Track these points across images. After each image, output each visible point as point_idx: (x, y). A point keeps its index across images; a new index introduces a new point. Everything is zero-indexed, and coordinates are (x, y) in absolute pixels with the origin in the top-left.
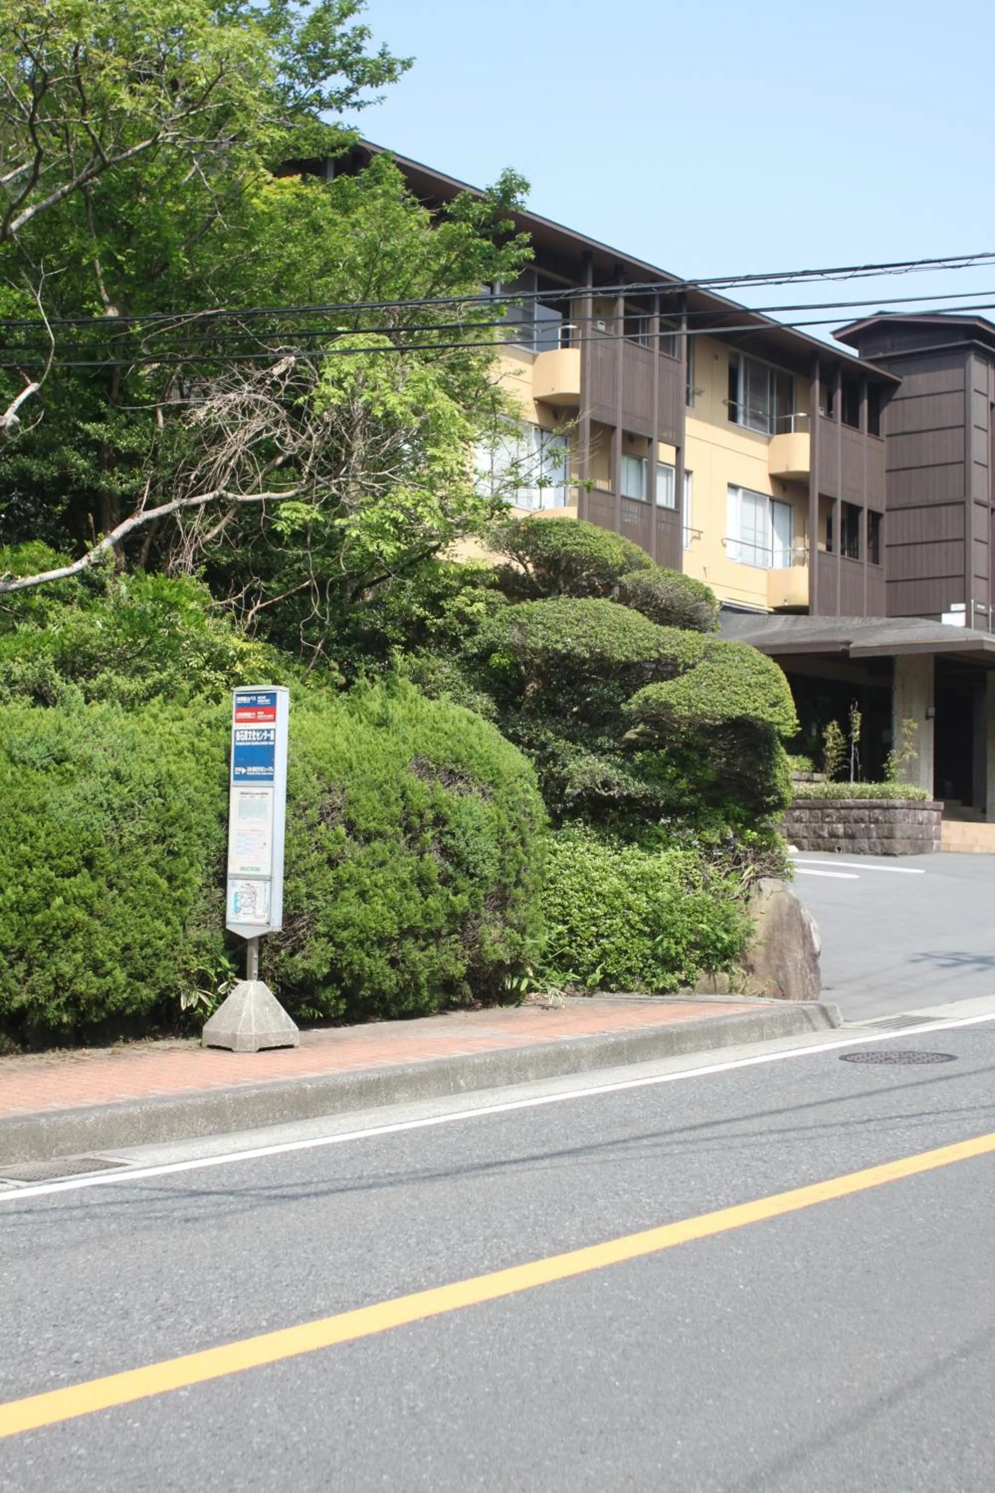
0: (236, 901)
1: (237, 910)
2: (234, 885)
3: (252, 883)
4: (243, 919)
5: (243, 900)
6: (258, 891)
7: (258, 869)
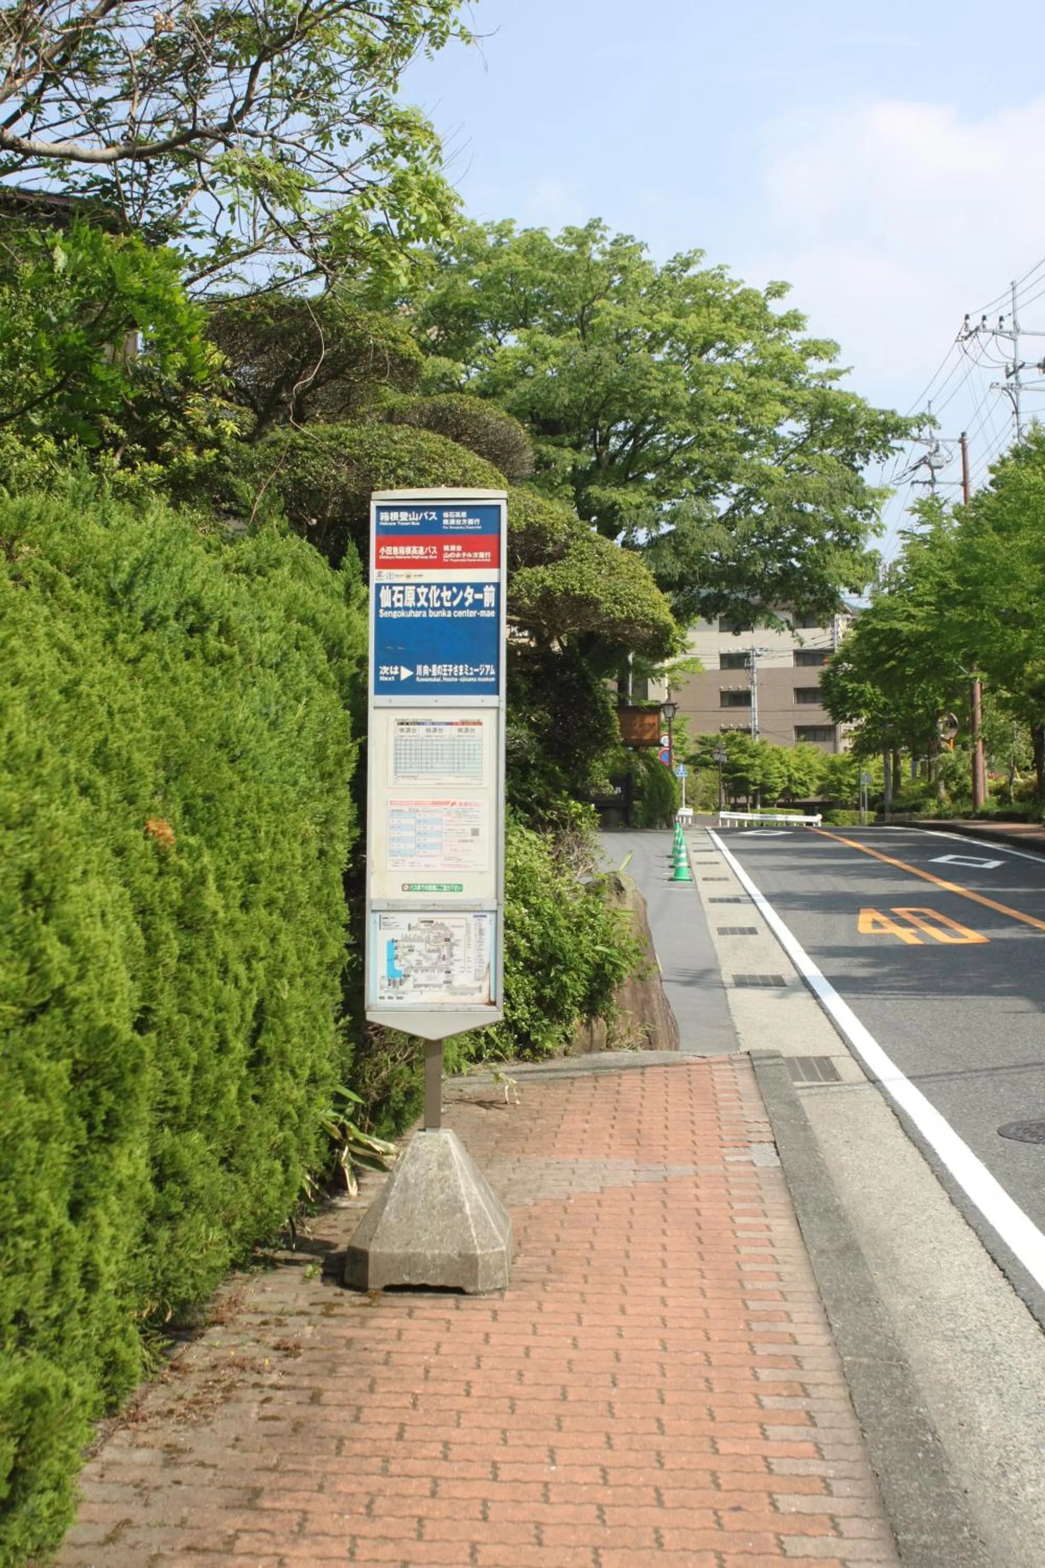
0: (392, 958)
1: (397, 979)
2: (383, 925)
3: (437, 917)
4: (412, 997)
5: (413, 958)
6: (459, 934)
7: (460, 888)
